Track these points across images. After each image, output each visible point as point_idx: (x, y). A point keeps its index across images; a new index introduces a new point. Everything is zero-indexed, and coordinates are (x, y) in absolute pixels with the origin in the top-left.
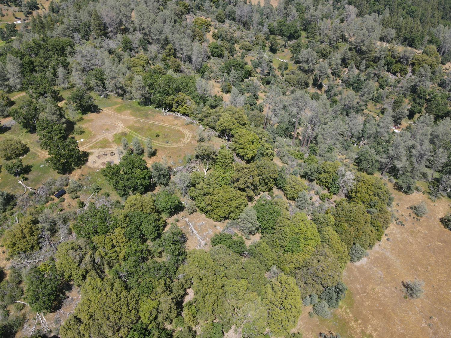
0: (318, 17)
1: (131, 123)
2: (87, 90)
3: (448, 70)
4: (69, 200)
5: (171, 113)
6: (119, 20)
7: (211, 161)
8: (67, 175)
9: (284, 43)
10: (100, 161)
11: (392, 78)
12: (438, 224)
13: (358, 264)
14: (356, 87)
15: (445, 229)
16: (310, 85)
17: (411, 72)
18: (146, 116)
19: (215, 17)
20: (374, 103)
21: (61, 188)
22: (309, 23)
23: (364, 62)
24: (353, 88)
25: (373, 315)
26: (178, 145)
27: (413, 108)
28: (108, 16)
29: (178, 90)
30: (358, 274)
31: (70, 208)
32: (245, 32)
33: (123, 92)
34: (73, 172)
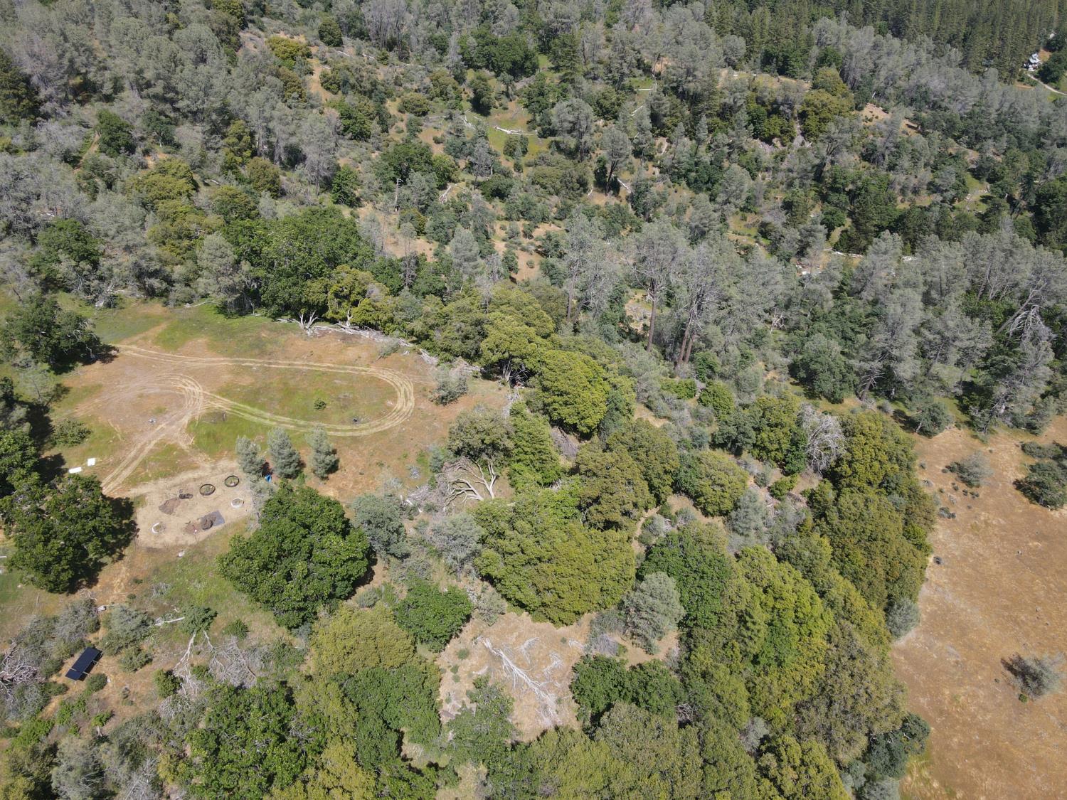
0: (573, 19)
1: (226, 377)
2: (45, 291)
3: (871, 120)
4: (120, 677)
5: (325, 326)
6: (66, 62)
7: (501, 456)
8: (83, 595)
9: (503, 87)
10: (176, 522)
11: (766, 152)
12: (1016, 496)
13: (901, 643)
14: (696, 181)
15: (1033, 506)
16: (591, 186)
17: (803, 134)
18: (259, 348)
19: (316, 32)
20: (741, 213)
21: (81, 643)
22: (552, 33)
23: (704, 120)
24: (689, 184)
25: (978, 766)
26: (388, 424)
27: (829, 217)
28: (33, 56)
29: (333, 261)
30: (911, 669)
31: (132, 703)
32: (400, 68)
33: (165, 285)
34: (103, 576)
